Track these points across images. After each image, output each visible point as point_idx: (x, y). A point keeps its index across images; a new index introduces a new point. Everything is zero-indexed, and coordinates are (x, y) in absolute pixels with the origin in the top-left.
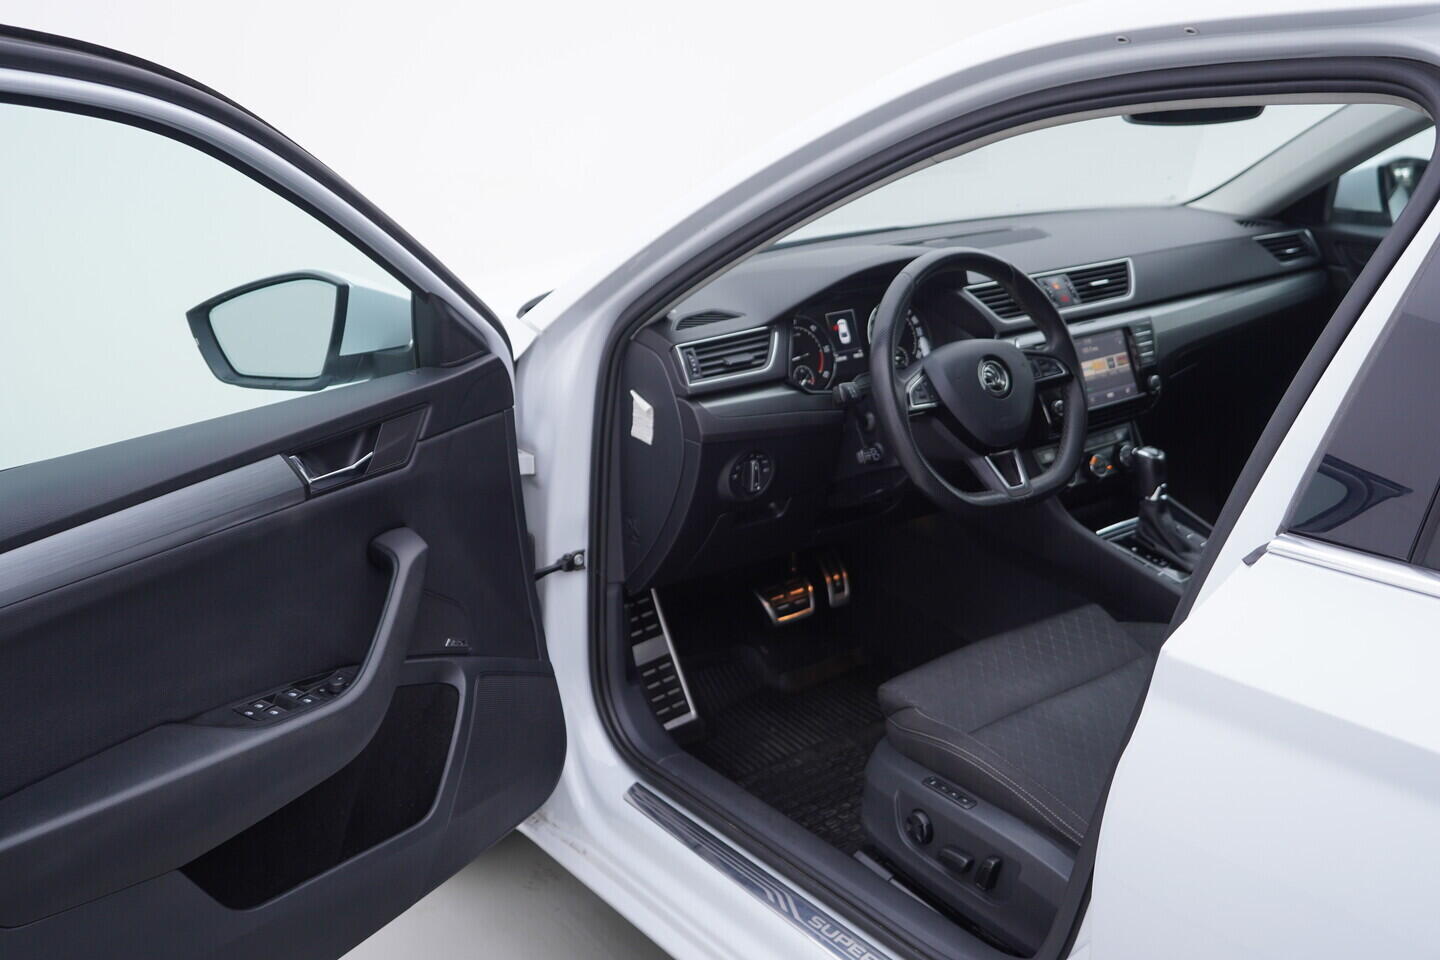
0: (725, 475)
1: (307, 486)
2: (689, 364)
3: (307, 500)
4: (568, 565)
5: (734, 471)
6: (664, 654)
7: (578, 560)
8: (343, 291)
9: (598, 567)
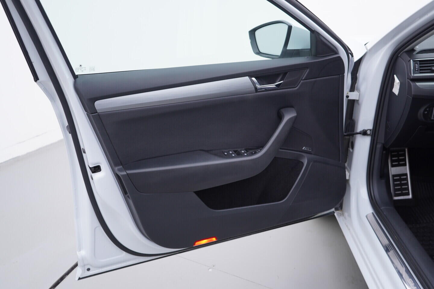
0: (422, 111)
1: (256, 88)
2: (414, 67)
3: (256, 92)
4: (364, 133)
5: (425, 110)
6: (405, 172)
7: (369, 132)
8: (290, 28)
9: (375, 136)
